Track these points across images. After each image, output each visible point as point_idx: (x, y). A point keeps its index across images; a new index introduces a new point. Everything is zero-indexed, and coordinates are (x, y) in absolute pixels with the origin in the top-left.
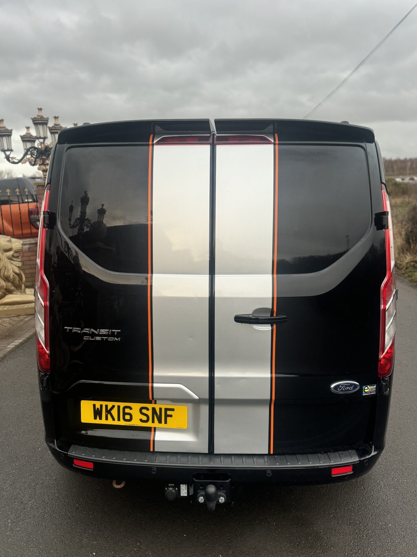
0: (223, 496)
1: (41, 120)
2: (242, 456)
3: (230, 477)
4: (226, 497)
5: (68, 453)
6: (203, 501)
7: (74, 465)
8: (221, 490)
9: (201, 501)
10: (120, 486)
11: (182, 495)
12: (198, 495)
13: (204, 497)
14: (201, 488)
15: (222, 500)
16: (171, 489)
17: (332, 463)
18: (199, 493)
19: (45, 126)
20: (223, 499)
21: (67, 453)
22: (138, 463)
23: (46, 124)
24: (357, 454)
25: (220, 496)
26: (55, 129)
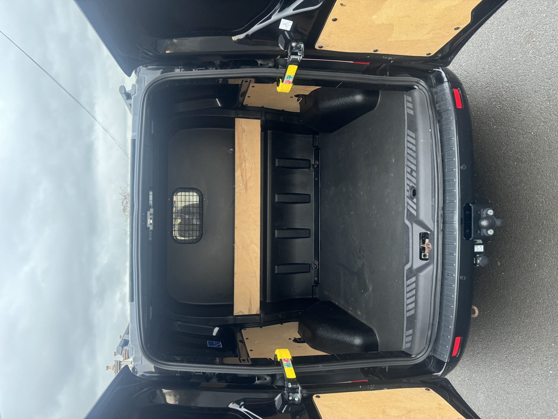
0: (487, 211)
1: (117, 366)
2: (445, 193)
3: (468, 204)
4: (488, 209)
5: (446, 361)
6: (492, 231)
7: (457, 355)
8: (480, 213)
9: (492, 232)
10: (476, 310)
11: (483, 251)
12: (486, 235)
13: (489, 230)
14: (479, 232)
15: (491, 212)
16: (478, 261)
17: (451, 108)
18: (484, 234)
19: (122, 363)
20: (489, 211)
21: (446, 363)
22: (456, 294)
23: (120, 362)
24: (441, 85)
25: (487, 214)
26: (125, 355)
